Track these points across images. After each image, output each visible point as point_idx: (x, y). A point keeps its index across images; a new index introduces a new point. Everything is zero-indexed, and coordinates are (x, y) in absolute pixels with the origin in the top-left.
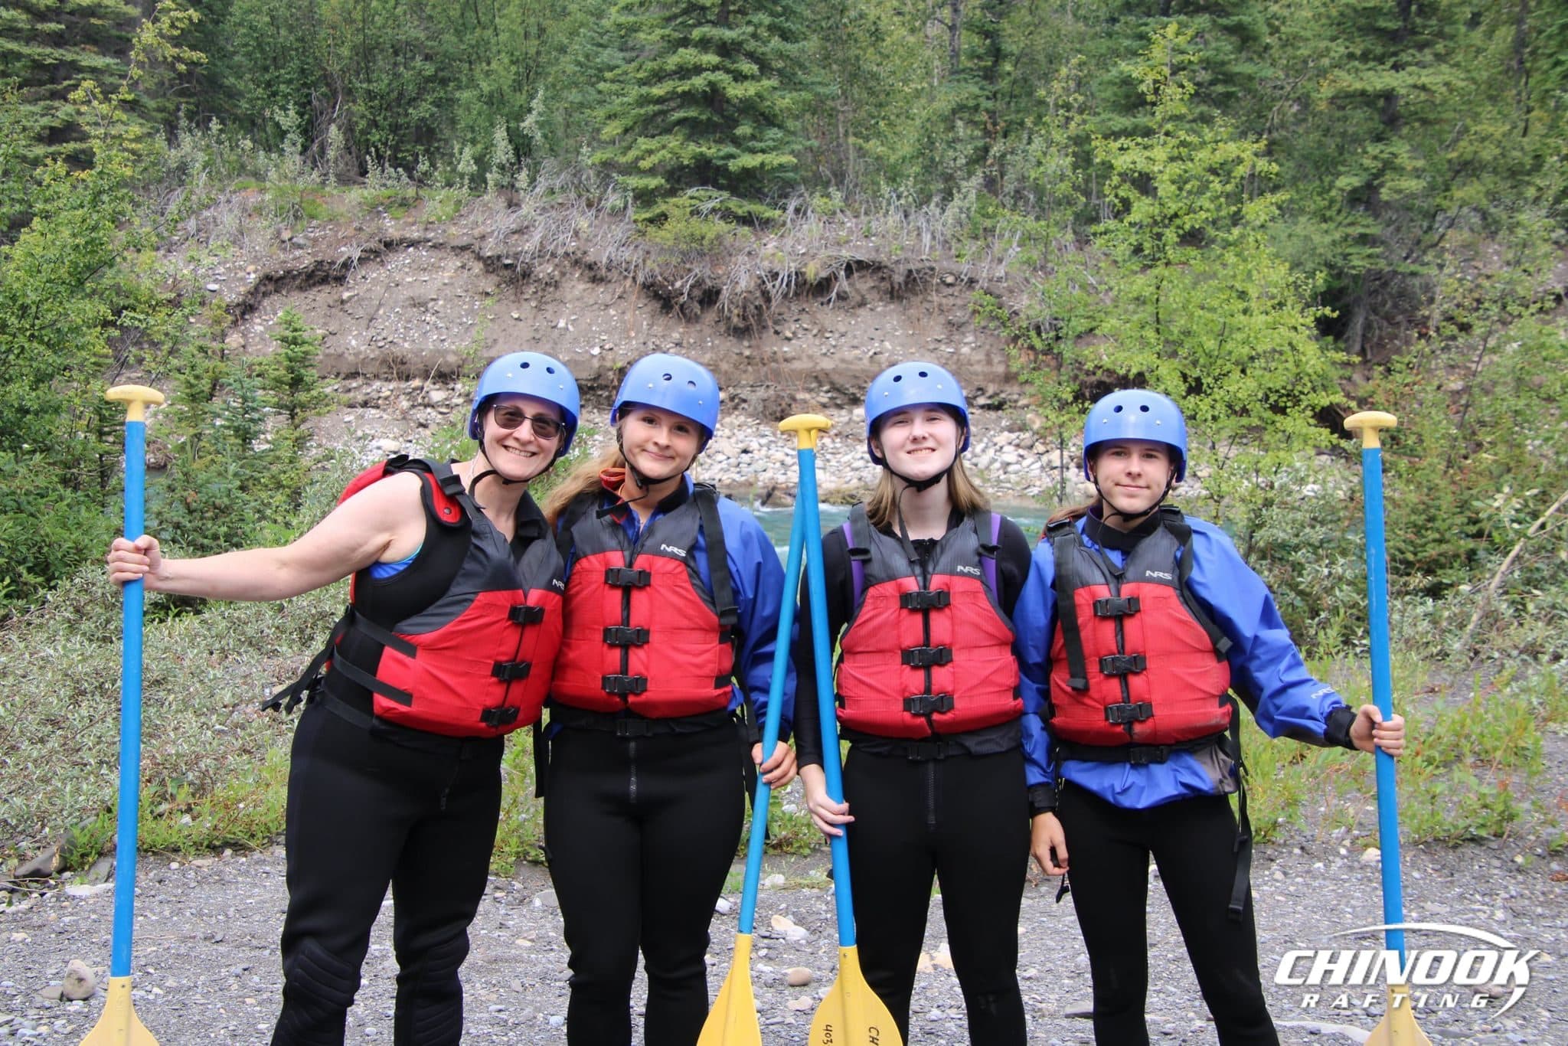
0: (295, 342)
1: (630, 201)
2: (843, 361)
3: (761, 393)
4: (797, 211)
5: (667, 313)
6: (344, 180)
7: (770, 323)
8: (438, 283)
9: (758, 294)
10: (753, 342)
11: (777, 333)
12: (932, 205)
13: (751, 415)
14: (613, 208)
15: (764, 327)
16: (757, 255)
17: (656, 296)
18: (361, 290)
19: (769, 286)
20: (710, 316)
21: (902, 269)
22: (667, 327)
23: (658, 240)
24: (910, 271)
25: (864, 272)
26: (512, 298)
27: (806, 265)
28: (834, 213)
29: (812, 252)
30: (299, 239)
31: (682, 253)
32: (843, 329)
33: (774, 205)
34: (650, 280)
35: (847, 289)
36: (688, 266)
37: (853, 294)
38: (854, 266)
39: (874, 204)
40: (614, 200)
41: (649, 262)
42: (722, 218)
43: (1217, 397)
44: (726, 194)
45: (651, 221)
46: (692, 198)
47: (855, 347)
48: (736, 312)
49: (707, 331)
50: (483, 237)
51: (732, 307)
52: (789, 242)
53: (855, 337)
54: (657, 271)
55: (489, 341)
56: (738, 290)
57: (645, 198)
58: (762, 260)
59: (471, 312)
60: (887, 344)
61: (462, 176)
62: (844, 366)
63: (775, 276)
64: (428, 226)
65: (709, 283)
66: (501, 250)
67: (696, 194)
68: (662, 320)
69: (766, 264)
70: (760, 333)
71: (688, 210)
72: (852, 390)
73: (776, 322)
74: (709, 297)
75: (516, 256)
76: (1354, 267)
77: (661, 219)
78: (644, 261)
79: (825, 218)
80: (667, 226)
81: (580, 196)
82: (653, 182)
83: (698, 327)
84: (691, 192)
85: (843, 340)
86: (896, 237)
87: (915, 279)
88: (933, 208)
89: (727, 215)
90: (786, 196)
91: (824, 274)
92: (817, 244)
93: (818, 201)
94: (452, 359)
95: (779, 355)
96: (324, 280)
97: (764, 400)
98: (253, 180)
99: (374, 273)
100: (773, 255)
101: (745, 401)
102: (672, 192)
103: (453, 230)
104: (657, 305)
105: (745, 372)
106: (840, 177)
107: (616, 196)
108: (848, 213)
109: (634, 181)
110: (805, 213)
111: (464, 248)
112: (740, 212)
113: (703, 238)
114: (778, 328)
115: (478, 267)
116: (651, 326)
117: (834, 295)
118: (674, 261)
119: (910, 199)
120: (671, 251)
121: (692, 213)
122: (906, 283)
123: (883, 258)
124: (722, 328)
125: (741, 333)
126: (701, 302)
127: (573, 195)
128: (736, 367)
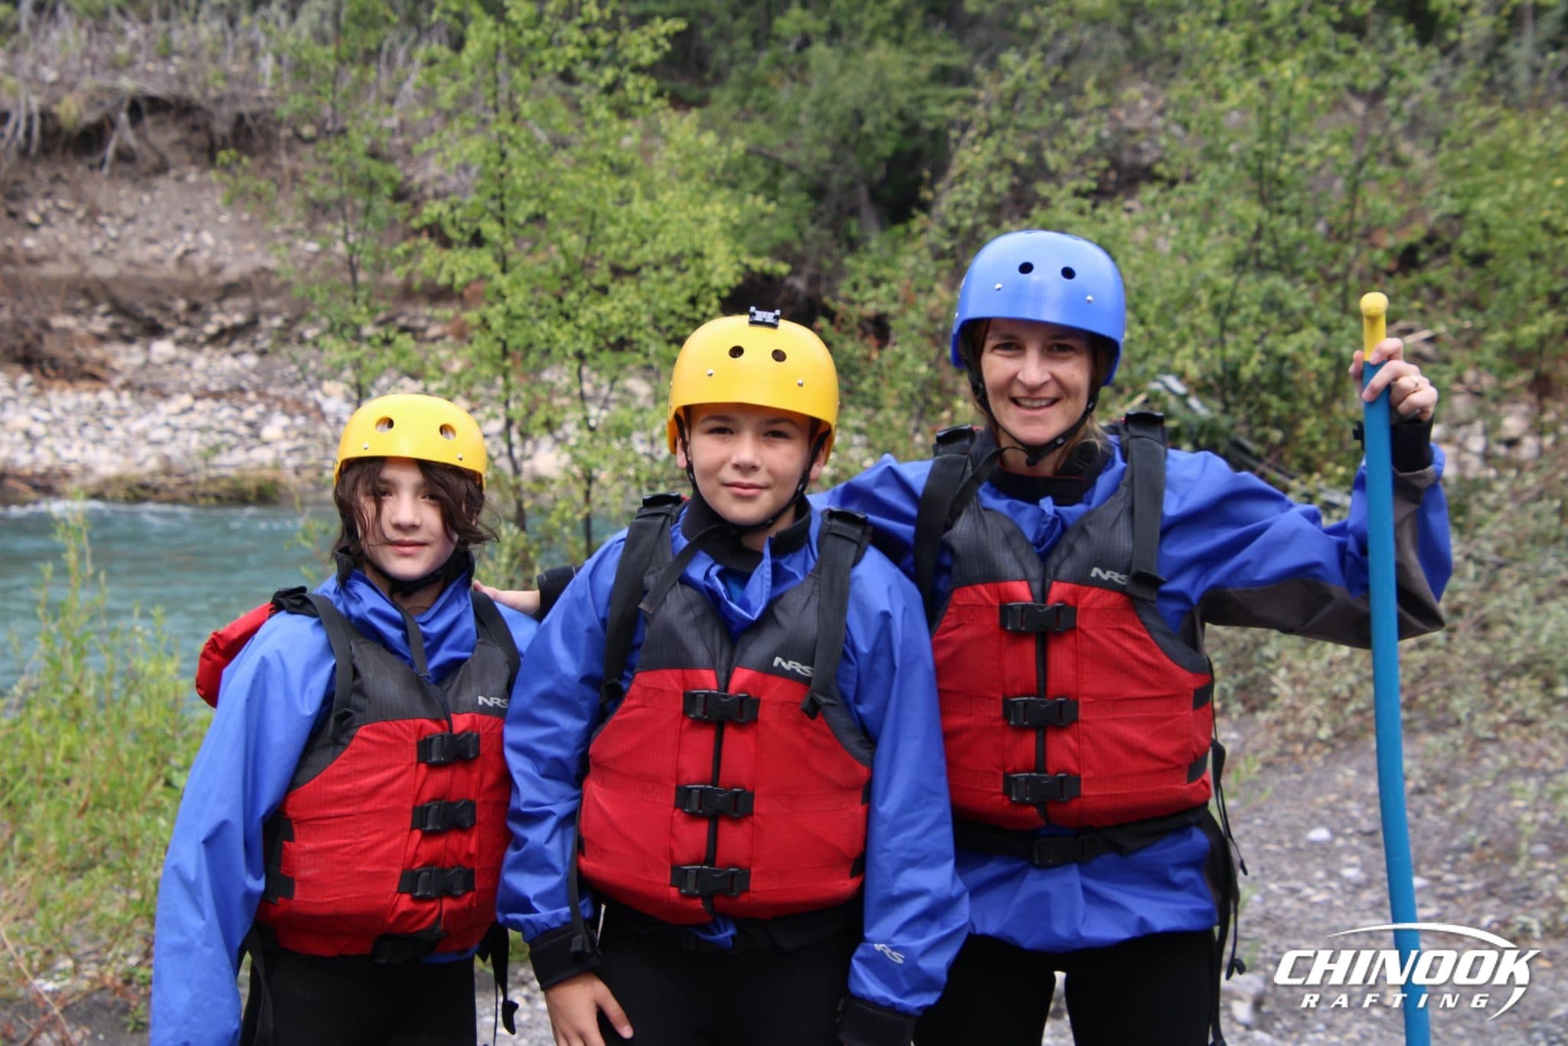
2: (131, 263)
4: (38, 7)
11: (12, 215)
12: (274, 6)
21: (226, 111)
24: (240, 118)
25: (162, 116)
27: (58, 102)
28: (106, 13)
29: (68, 79)
32: (128, 209)
35: (134, 144)
37: (145, 152)
38: (144, 106)
39: (176, 3)
43: (582, 322)
47: (151, 241)
52: (27, 60)
53: (150, 224)
60: (207, 238)
62: (132, 272)
63: (4, 117)
72: (149, 312)
73: (11, 197)
76: (930, 119)
79: (89, 22)
85: (130, 229)
86: (214, 58)
87: (249, 130)
91: (91, 117)
92: (75, 66)
95: (18, 253)
108: (133, 15)
110: (53, 10)
114: (14, 207)
117: (110, 152)
122: (236, 135)
123: (193, 92)
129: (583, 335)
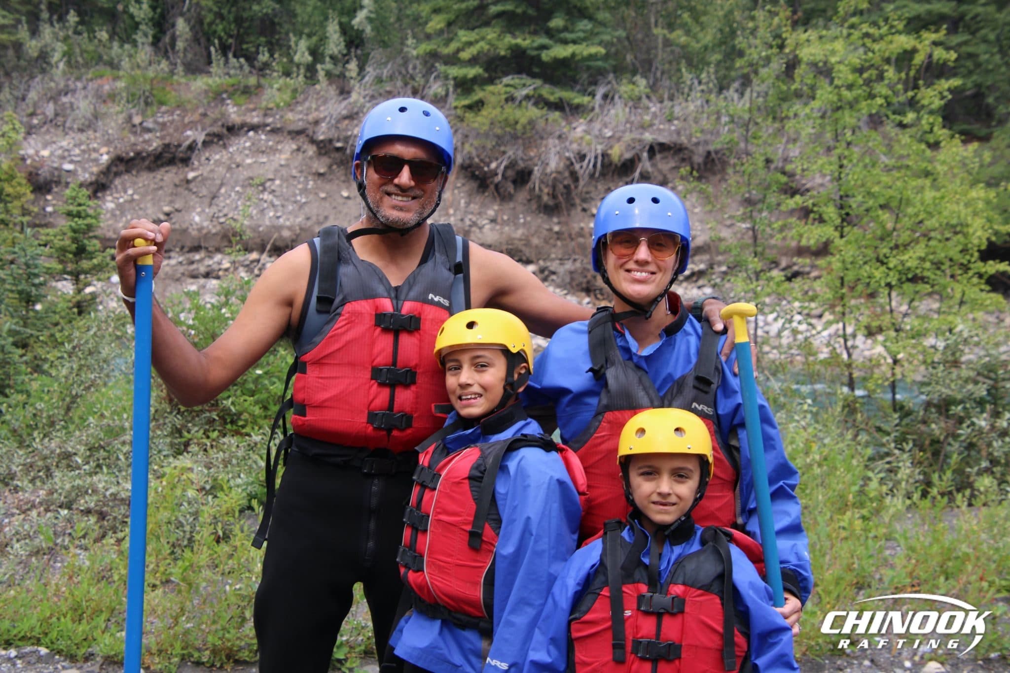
0: (79, 215)
1: (451, 89)
3: (569, 266)
4: (605, 97)
5: (483, 192)
6: (192, 69)
7: (578, 201)
8: (275, 165)
9: (567, 174)
10: (563, 219)
11: (584, 210)
12: (732, 90)
13: (558, 286)
14: (436, 95)
15: (573, 205)
16: (567, 138)
17: (473, 177)
18: (204, 171)
19: (577, 166)
20: (522, 195)
21: (701, 150)
22: (483, 205)
23: (476, 125)
24: (709, 153)
25: (666, 154)
26: (343, 178)
27: (611, 147)
28: (640, 98)
29: (618, 135)
30: (149, 124)
31: (498, 137)
33: (584, 92)
34: (468, 162)
35: (650, 169)
36: (502, 149)
37: (656, 174)
38: (657, 148)
39: (678, 91)
40: (436, 88)
41: (467, 147)
42: (536, 104)
44: (538, 82)
45: (470, 107)
46: (507, 86)
48: (546, 190)
49: (520, 208)
50: (317, 123)
51: (543, 186)
52: (597, 125)
54: (474, 153)
55: (321, 218)
56: (548, 170)
57: (464, 86)
58: (571, 143)
59: (304, 191)
61: (298, 66)
63: (582, 157)
64: (267, 111)
65: (521, 165)
66: (334, 134)
67: (512, 82)
68: (478, 198)
69: (575, 146)
70: (568, 210)
71: (504, 97)
73: (584, 200)
74: (522, 177)
75: (346, 139)
77: (477, 106)
78: (463, 144)
79: (631, 104)
80: (484, 112)
81: (406, 84)
82: (472, 72)
83: (511, 205)
84: (507, 80)
86: (696, 121)
87: (713, 160)
88: (731, 93)
89: (540, 101)
90: (595, 83)
91: (628, 156)
92: (621, 128)
93: (625, 88)
94: (286, 234)
95: (587, 230)
96: (172, 162)
97: (571, 273)
98: (108, 71)
99: (218, 155)
100: (582, 138)
101: (554, 273)
102: (491, 81)
103: (290, 116)
104: (474, 185)
105: (555, 246)
106: (646, 67)
107: (439, 83)
108: (654, 98)
109: (455, 71)
110: (613, 98)
111: (300, 132)
112: (552, 98)
113: (517, 123)
114: (585, 206)
115: (311, 150)
116: (468, 204)
117: (637, 174)
118: (489, 144)
119: (711, 85)
120: (486, 135)
121: (507, 100)
122: (705, 163)
123: (683, 139)
124: (534, 206)
125: (550, 210)
126: (514, 182)
127: (399, 83)
128: (546, 241)
129: (891, 273)
